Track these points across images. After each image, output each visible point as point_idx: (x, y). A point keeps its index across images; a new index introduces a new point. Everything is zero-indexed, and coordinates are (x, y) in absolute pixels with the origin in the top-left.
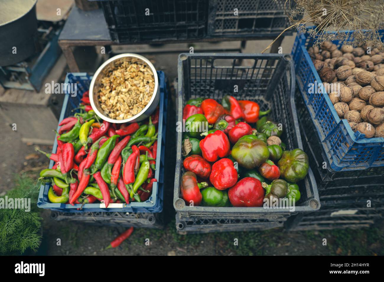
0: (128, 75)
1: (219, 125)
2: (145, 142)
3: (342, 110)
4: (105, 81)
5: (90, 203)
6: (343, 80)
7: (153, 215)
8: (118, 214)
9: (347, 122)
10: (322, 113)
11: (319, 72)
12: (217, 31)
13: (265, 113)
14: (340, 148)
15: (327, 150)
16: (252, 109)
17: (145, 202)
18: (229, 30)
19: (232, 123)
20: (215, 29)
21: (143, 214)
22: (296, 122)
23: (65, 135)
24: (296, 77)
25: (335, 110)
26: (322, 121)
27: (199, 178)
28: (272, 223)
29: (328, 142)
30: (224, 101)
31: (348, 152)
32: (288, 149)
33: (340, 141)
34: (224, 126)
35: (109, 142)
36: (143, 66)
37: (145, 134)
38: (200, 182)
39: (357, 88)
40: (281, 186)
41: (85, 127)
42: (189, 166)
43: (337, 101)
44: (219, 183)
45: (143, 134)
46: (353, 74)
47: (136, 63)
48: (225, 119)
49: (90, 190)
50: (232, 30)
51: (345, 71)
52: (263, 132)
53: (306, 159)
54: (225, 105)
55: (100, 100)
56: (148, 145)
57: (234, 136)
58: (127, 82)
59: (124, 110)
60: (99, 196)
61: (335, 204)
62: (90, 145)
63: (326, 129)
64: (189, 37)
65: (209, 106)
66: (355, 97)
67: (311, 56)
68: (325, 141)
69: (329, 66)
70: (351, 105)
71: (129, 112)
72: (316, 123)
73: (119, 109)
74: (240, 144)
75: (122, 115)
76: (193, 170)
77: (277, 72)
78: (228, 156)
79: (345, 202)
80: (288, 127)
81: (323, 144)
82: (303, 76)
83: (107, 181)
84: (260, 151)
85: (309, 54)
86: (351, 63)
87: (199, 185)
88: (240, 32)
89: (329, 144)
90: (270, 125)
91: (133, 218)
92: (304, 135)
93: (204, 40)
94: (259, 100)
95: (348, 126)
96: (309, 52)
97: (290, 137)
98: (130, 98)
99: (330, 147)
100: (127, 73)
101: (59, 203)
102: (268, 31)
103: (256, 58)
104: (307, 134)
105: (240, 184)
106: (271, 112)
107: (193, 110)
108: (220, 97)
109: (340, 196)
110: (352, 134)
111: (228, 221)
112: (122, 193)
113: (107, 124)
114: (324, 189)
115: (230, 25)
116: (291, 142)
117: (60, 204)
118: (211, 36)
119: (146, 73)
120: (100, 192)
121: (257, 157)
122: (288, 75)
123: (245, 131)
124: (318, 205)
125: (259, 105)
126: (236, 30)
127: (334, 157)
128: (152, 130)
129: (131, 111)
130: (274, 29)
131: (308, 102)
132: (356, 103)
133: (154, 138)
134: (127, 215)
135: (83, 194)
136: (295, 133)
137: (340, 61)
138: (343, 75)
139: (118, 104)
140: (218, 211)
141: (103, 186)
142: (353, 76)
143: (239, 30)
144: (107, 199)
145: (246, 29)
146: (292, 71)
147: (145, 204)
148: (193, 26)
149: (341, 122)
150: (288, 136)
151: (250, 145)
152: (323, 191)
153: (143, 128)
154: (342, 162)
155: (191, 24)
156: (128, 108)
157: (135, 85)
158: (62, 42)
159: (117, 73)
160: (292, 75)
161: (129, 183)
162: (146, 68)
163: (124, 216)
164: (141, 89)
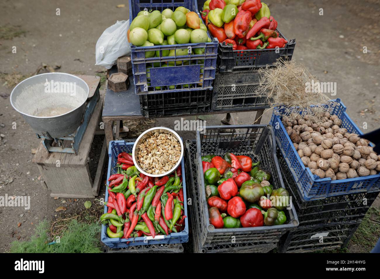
0: (159, 142)
1: (227, 175)
2: (174, 190)
3: (306, 162)
4: (142, 146)
5: (138, 237)
6: (306, 141)
7: (181, 245)
8: (154, 246)
9: (309, 169)
10: (294, 163)
11: (290, 136)
12: (218, 107)
13: (256, 164)
14: (307, 185)
15: (300, 188)
16: (246, 162)
17: (181, 232)
18: (226, 106)
19: (236, 173)
20: (216, 106)
21: (173, 245)
22: (279, 170)
23: (117, 188)
24: (276, 138)
25: (302, 162)
26: (295, 169)
27: (221, 210)
28: (269, 244)
29: (300, 182)
30: (226, 157)
31: (312, 188)
32: (274, 188)
33: (307, 181)
34: (231, 175)
35: (152, 191)
36: (169, 135)
37: (173, 184)
38: (221, 214)
39: (314, 147)
40: (274, 211)
41: (132, 181)
42: (213, 204)
43: (303, 155)
44: (234, 213)
45: (171, 184)
46: (311, 137)
47: (163, 133)
48: (231, 171)
49: (138, 227)
50: (229, 106)
51: (306, 135)
52: (257, 178)
53: (287, 194)
54: (227, 160)
55: (139, 160)
56: (176, 192)
57: (239, 182)
58: (159, 147)
59: (159, 167)
60: (146, 231)
61: (312, 228)
62: (138, 194)
63: (298, 173)
64: (198, 112)
65: (218, 161)
66: (313, 153)
67: (284, 125)
68: (298, 182)
69: (296, 131)
70: (311, 158)
71: (162, 169)
72: (292, 170)
73: (154, 167)
74: (245, 186)
75: (157, 171)
76: (216, 205)
77: (263, 135)
78: (238, 194)
79: (318, 226)
80: (273, 173)
81: (298, 184)
82: (280, 137)
83: (152, 219)
84: (258, 191)
85: (283, 123)
86: (310, 129)
87: (221, 215)
88: (234, 107)
89: (301, 184)
90: (261, 173)
91: (166, 248)
92: (285, 179)
93: (209, 113)
94: (250, 154)
95: (310, 172)
96: (283, 121)
97: (275, 180)
98: (163, 159)
99: (302, 186)
100: (158, 140)
101: (117, 237)
102: (254, 105)
103: (248, 128)
104: (287, 178)
105: (247, 213)
106: (260, 163)
107: (208, 165)
108: (222, 154)
109: (314, 220)
110: (312, 176)
111: (237, 245)
112: (162, 228)
113: (147, 178)
114: (302, 216)
115: (227, 103)
116: (276, 184)
117: (119, 238)
118: (214, 110)
119: (172, 140)
120: (147, 228)
121: (257, 195)
122: (270, 138)
123: (246, 178)
124: (297, 223)
125: (251, 158)
126: (231, 106)
127: (304, 192)
128: (177, 181)
129: (163, 168)
130: (257, 104)
131: (285, 155)
132: (314, 156)
133: (180, 186)
134: (162, 247)
135: (134, 230)
136: (279, 177)
137: (303, 128)
138: (306, 138)
139: (154, 163)
140: (236, 231)
141: (149, 223)
142: (311, 139)
143: (234, 106)
144: (153, 232)
145: (238, 105)
146: (273, 136)
147: (181, 234)
148: (202, 105)
149: (306, 169)
150: (274, 180)
151: (251, 187)
152: (302, 217)
153: (171, 180)
154: (309, 195)
155: (201, 104)
156: (162, 166)
157: (165, 149)
158: (105, 118)
159: (151, 140)
160: (273, 139)
161: (170, 219)
162: (171, 136)
163: (160, 247)
164: (170, 151)
